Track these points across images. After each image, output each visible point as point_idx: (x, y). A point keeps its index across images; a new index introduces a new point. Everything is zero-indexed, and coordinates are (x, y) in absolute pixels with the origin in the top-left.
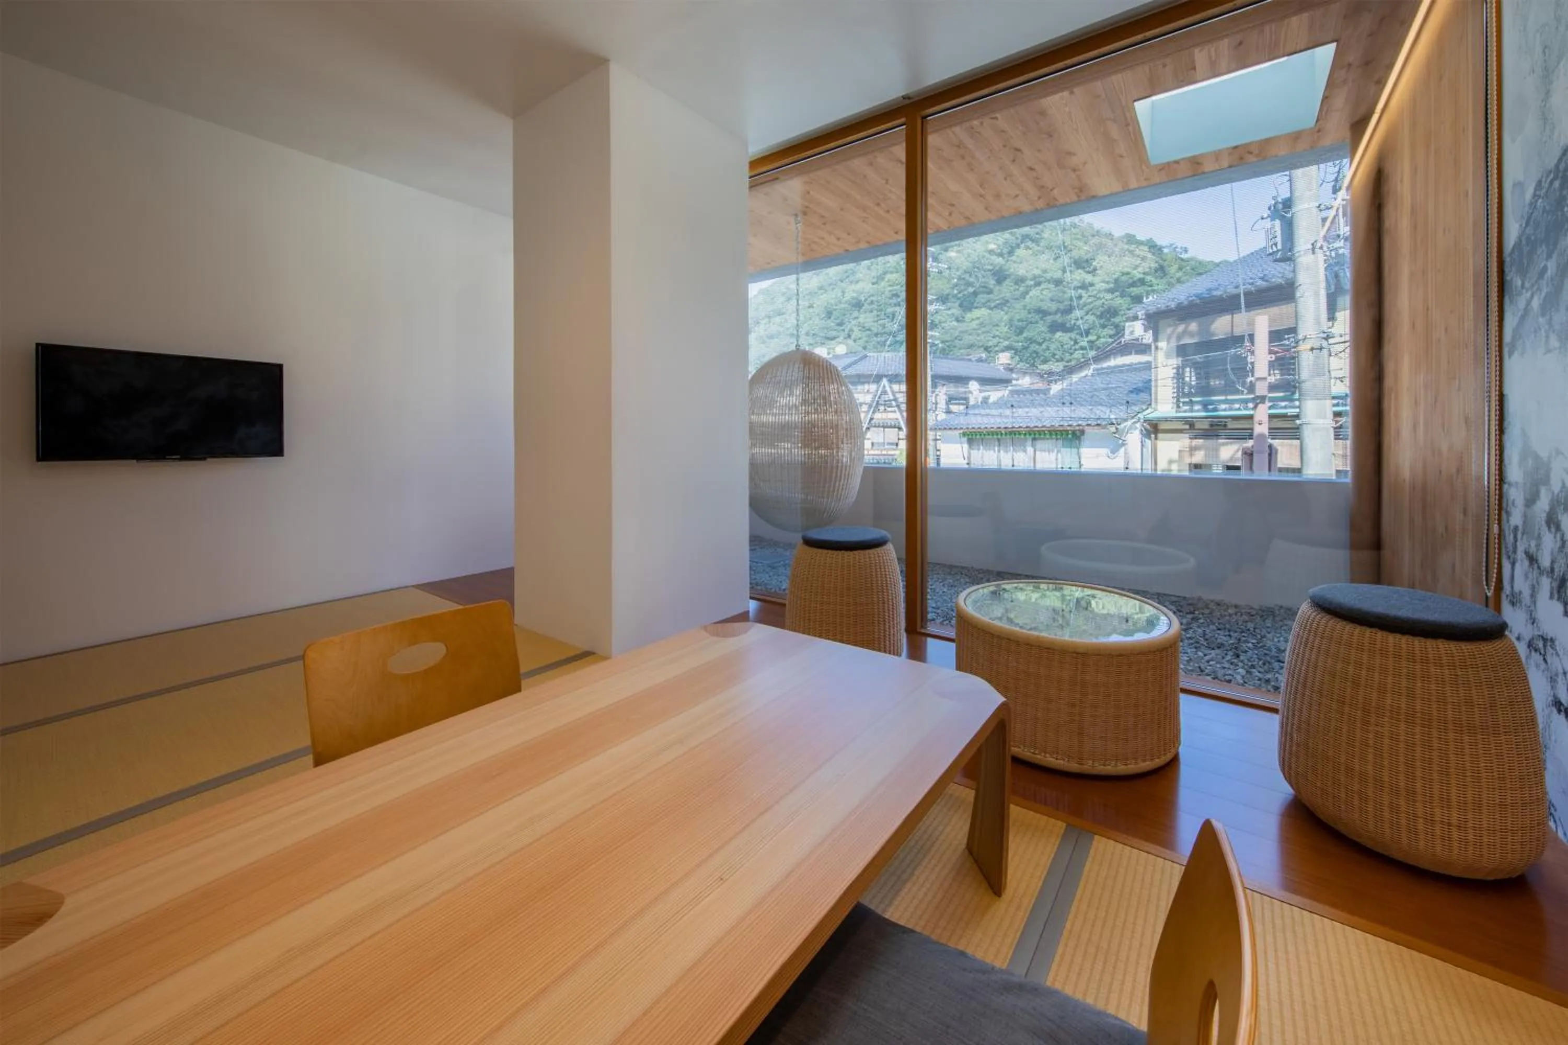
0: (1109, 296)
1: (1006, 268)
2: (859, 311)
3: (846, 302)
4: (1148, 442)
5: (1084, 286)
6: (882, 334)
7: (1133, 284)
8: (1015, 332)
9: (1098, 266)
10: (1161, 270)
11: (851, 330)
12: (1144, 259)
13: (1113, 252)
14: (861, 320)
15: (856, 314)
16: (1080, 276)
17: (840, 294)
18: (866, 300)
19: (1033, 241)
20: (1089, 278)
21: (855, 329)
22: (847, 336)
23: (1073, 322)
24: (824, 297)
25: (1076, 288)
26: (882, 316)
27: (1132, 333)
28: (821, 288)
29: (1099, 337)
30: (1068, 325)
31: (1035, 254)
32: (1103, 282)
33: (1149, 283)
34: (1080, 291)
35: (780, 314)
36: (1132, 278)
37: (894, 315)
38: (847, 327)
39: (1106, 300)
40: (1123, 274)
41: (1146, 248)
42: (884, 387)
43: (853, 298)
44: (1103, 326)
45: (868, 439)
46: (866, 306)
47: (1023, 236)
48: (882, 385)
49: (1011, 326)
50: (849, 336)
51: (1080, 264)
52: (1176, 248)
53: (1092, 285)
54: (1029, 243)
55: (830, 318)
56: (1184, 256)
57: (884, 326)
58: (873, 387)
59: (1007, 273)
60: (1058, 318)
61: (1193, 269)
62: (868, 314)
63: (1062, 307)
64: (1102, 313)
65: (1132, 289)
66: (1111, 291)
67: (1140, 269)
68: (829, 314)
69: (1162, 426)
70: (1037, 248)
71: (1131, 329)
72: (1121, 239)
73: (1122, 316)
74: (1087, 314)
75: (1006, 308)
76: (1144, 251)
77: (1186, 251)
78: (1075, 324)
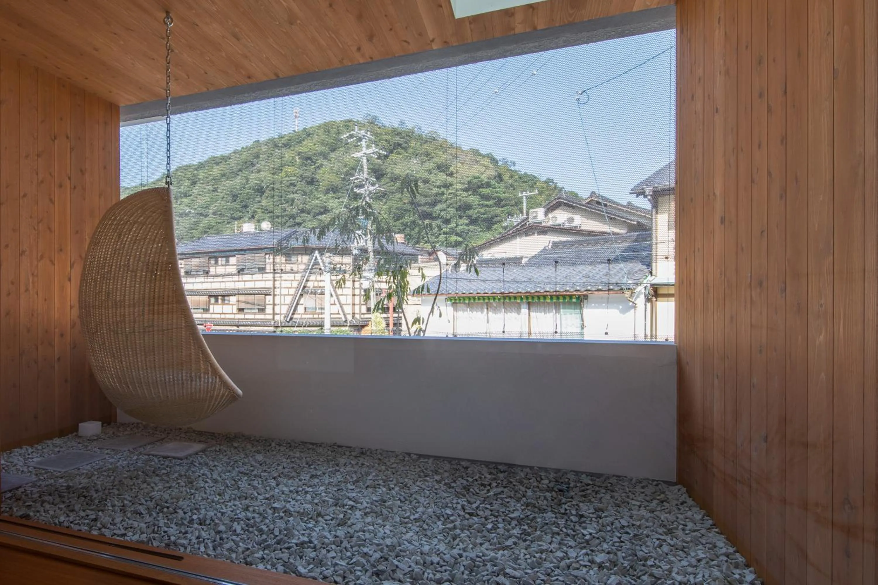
0: (465, 194)
1: (383, 167)
2: (261, 196)
3: (250, 188)
4: (649, 305)
5: (447, 186)
6: (282, 217)
7: (481, 186)
8: (394, 218)
9: (454, 171)
10: (500, 177)
11: (255, 212)
12: (487, 168)
13: (465, 161)
14: (264, 203)
15: (258, 199)
16: (442, 177)
17: (244, 181)
18: (267, 187)
19: (403, 148)
20: (450, 179)
21: (259, 211)
22: (250, 216)
23: (438, 212)
24: (229, 183)
25: (439, 187)
26: (283, 202)
27: (535, 217)
28: (223, 175)
29: (457, 225)
30: (434, 215)
31: (406, 158)
32: (460, 183)
33: (493, 186)
34: (443, 189)
35: (186, 196)
36: (481, 182)
37: (293, 200)
38: (251, 209)
39: (462, 197)
40: (476, 178)
41: (488, 160)
42: (316, 257)
43: (257, 184)
44: (461, 217)
45: (302, 304)
46: (268, 193)
47: (394, 143)
48: (314, 258)
49: (390, 214)
50: (253, 217)
51: (442, 168)
52: (507, 161)
53: (451, 185)
54: (400, 150)
55: (235, 201)
56: (512, 168)
57: (285, 210)
58: (306, 258)
59: (384, 172)
60: (426, 208)
61: (520, 178)
62: (269, 200)
63: (429, 200)
64: (460, 206)
65: (481, 190)
66: (466, 190)
67: (485, 175)
68: (235, 197)
69: (661, 291)
70: (406, 154)
71: (534, 215)
72: (468, 151)
73: (474, 209)
74: (448, 206)
75: (384, 200)
76: (486, 162)
77: (514, 164)
78: (439, 215)
